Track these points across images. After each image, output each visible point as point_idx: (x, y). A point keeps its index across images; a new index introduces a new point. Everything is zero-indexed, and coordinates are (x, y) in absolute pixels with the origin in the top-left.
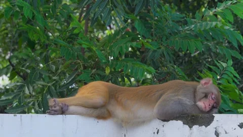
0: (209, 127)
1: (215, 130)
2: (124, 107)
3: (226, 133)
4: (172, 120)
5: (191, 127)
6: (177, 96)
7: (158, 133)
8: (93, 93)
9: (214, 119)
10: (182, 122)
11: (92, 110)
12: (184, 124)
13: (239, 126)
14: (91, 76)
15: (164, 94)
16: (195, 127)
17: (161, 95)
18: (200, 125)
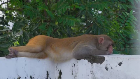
0: (102, 64)
1: (105, 66)
2: (55, 51)
3: (112, 68)
4: (82, 59)
5: (92, 64)
6: (85, 45)
7: (74, 66)
8: (36, 43)
9: (105, 60)
10: (87, 61)
11: (35, 54)
12: (88, 61)
13: (118, 64)
14: (47, 27)
15: (78, 43)
16: (95, 64)
17: (76, 44)
18: (97, 63)
